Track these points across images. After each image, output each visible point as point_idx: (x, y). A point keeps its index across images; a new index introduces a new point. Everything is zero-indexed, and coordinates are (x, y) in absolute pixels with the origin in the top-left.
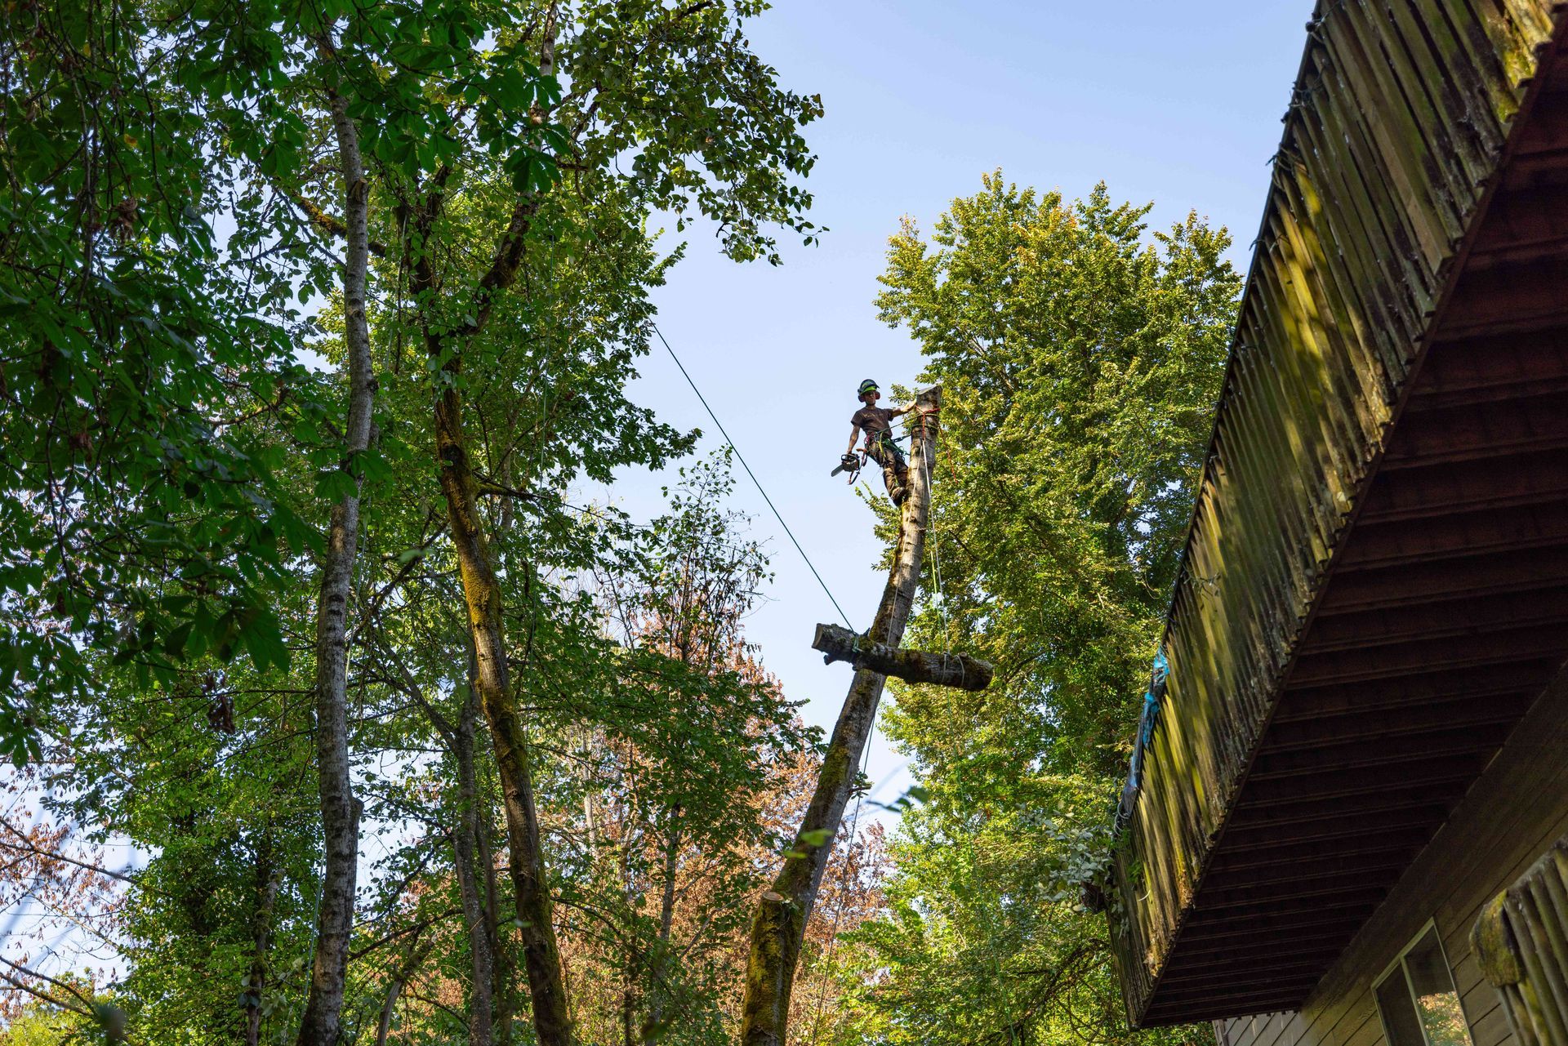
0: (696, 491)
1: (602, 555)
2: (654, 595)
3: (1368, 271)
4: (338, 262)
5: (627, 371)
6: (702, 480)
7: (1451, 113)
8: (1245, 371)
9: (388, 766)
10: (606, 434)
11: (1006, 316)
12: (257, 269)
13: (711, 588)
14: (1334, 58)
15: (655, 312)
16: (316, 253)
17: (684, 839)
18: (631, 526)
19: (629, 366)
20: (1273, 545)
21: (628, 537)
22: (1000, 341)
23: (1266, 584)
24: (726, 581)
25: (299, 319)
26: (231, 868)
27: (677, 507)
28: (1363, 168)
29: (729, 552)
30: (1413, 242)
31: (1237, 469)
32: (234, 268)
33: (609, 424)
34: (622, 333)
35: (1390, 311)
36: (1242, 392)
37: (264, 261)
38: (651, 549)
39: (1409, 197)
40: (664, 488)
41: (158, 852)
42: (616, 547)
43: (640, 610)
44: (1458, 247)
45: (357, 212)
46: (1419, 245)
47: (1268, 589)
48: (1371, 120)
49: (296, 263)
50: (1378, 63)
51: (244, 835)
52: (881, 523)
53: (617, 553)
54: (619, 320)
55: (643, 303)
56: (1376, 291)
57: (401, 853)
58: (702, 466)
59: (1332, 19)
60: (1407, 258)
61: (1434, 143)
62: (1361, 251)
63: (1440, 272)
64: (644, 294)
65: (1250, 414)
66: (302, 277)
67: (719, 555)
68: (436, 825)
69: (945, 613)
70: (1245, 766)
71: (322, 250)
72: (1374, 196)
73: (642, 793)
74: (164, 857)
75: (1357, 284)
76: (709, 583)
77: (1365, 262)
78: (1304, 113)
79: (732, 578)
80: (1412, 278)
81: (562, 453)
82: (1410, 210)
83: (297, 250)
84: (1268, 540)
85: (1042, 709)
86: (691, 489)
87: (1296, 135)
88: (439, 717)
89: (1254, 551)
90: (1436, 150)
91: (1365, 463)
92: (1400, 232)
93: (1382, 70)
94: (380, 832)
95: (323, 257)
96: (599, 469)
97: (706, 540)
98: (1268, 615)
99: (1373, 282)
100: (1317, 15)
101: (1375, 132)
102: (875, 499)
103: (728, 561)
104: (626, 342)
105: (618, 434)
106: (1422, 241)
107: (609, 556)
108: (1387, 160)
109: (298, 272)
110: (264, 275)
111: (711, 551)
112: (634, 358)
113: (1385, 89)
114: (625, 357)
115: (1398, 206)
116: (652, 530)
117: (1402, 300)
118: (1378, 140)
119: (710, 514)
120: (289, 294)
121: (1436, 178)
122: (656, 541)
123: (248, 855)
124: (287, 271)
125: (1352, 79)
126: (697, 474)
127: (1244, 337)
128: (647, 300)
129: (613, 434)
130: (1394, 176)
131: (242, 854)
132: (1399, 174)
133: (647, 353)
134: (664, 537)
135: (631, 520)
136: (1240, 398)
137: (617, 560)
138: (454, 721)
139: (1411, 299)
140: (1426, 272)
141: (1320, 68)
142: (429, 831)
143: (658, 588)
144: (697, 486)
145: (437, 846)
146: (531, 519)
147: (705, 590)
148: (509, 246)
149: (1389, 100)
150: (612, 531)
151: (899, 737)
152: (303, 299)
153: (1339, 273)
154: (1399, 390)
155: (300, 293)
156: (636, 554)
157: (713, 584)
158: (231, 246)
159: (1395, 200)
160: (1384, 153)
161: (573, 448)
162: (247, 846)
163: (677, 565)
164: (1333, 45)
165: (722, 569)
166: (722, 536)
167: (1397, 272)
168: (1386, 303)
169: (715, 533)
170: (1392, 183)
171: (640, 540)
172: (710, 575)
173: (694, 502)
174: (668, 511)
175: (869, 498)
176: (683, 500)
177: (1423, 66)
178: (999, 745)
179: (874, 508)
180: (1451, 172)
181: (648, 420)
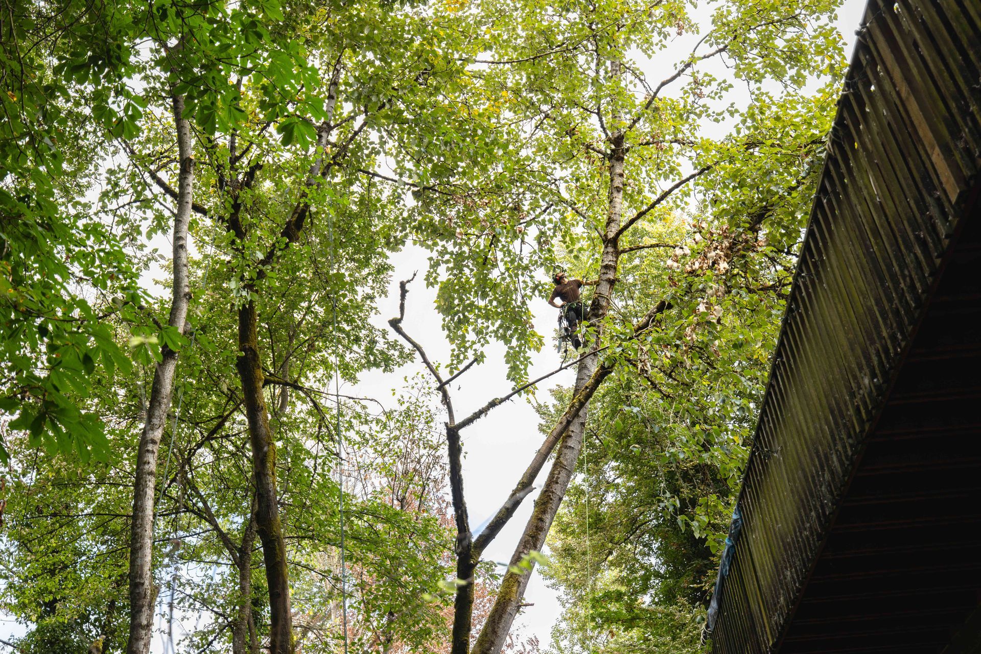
0: (415, 392)
1: (348, 434)
2: (384, 464)
3: (900, 209)
4: (172, 212)
5: (372, 308)
6: (420, 385)
7: (967, 82)
8: (804, 294)
9: (192, 572)
10: (355, 348)
11: (635, 285)
12: (118, 216)
13: (422, 460)
14: (875, 54)
15: (393, 271)
16: (157, 206)
17: (395, 637)
18: (368, 415)
19: (373, 305)
20: (823, 422)
21: (366, 422)
22: (630, 302)
23: (817, 452)
24: (434, 456)
25: (147, 251)
26: (82, 641)
27: (401, 403)
28: (897, 132)
29: (436, 436)
30: (936, 181)
31: (797, 367)
32: (102, 215)
33: (357, 340)
34: (370, 283)
35: (917, 237)
36: (802, 310)
37: (123, 211)
38: (382, 432)
39: (933, 148)
40: (393, 390)
41: (33, 627)
42: (357, 429)
43: (374, 474)
44: (972, 182)
45: (186, 178)
46: (941, 183)
47: (818, 456)
48: (904, 95)
49: (144, 212)
50: (910, 52)
51: (92, 618)
52: (543, 422)
53: (358, 433)
54: (369, 274)
55: (385, 264)
56: (906, 223)
57: (196, 633)
58: (420, 376)
59: (874, 24)
60: (931, 195)
61: (953, 105)
62: (894, 195)
63: (957, 202)
64: (387, 257)
65: (807, 325)
66: (149, 222)
67: (429, 437)
68: (221, 615)
69: (585, 487)
70: (798, 590)
71: (161, 204)
72: (905, 151)
73: (367, 603)
74: (37, 630)
75: (891, 219)
76: (421, 457)
77: (897, 202)
78: (851, 98)
79: (438, 454)
80: (933, 211)
81: (324, 362)
82: (934, 158)
83: (144, 203)
84: (819, 419)
85: (653, 560)
86: (411, 391)
87: (846, 115)
88: (229, 540)
89: (808, 428)
90: (955, 110)
91: (896, 353)
92: (926, 176)
93: (913, 58)
94: (182, 620)
95: (161, 208)
96: (349, 373)
97: (421, 426)
98: (818, 475)
99: (903, 216)
100: (863, 24)
101: (907, 104)
102: (540, 406)
103: (435, 442)
104: (373, 288)
105: (363, 348)
106: (943, 180)
107: (352, 434)
108: (916, 123)
109: (146, 219)
110: (124, 220)
111: (424, 435)
112: (377, 299)
113: (915, 71)
114: (371, 298)
115: (924, 157)
116: (384, 419)
117: (927, 228)
118: (909, 108)
119: (424, 409)
120: (139, 233)
121: (955, 132)
122: (385, 426)
123: (94, 632)
124: (138, 218)
125: (889, 66)
126: (416, 380)
127: (804, 269)
128: (388, 262)
129: (360, 347)
130: (921, 133)
131: (90, 631)
132: (924, 132)
133: (386, 296)
134: (392, 424)
135: (368, 411)
136: (800, 315)
137: (358, 439)
138: (239, 544)
139: (934, 226)
140: (946, 204)
141: (864, 63)
142: (217, 619)
143: (386, 459)
144: (415, 389)
145: (221, 631)
146: (300, 406)
147: (419, 462)
148: (296, 215)
149: (918, 78)
150: (355, 418)
151: (551, 577)
152: (149, 237)
153: (877, 213)
154: (924, 297)
155: (147, 233)
156: (371, 435)
157: (424, 457)
158: (101, 199)
159: (922, 152)
160: (914, 118)
161: (332, 359)
162: (95, 626)
163: (400, 443)
164: (875, 44)
165: (431, 447)
166: (432, 424)
167: (923, 206)
168: (913, 231)
169: (427, 423)
170: (920, 140)
171: (374, 425)
172: (422, 451)
173: (413, 400)
174: (396, 406)
175: (535, 405)
176: (406, 399)
177: (945, 50)
178: (622, 583)
179: (538, 411)
180: (967, 125)
181: (384, 337)
